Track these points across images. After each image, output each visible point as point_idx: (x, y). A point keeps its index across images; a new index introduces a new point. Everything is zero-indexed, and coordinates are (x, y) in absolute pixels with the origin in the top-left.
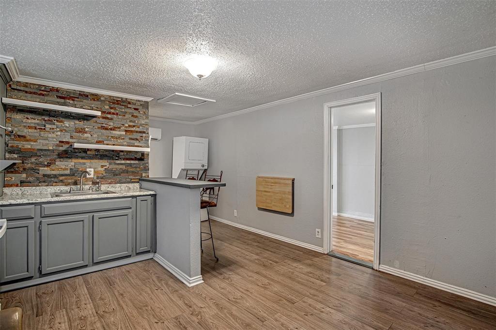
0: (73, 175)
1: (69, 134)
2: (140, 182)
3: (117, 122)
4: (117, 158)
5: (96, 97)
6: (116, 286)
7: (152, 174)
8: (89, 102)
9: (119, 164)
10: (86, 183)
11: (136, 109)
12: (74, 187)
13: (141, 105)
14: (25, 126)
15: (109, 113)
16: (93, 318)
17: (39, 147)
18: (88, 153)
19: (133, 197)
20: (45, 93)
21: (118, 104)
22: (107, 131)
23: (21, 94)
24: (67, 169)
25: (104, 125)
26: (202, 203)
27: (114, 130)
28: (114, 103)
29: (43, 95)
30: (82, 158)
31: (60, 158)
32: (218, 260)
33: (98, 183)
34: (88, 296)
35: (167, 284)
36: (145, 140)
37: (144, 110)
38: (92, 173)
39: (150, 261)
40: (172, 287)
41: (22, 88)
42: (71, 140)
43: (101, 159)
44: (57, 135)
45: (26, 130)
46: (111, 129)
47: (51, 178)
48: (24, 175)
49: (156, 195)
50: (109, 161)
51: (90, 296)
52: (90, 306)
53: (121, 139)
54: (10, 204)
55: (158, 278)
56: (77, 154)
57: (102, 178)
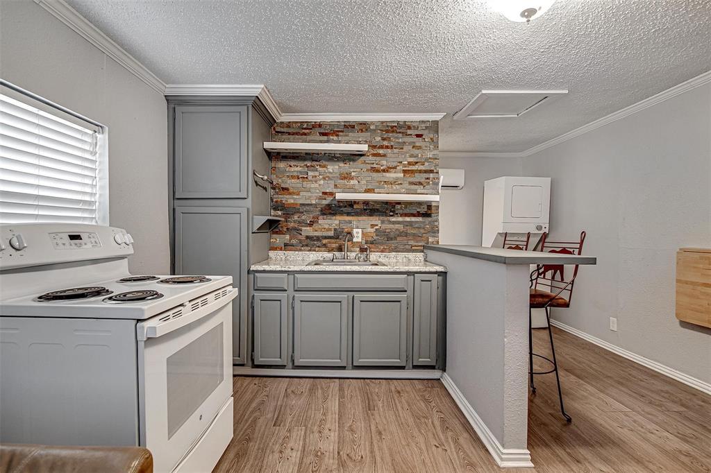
0: (337, 238)
1: (333, 182)
2: (425, 251)
3: (391, 160)
4: (391, 214)
5: (364, 127)
6: (376, 412)
7: (444, 239)
8: (356, 134)
9: (394, 223)
10: (352, 249)
11: (418, 136)
12: (337, 254)
13: (427, 127)
14: (288, 176)
15: (381, 147)
16: (331, 461)
17: (301, 202)
18: (355, 207)
19: (408, 273)
20: (308, 131)
21: (393, 132)
22: (379, 174)
23: (285, 137)
24: (330, 230)
25: (375, 166)
26: (532, 296)
27: (388, 171)
28: (387, 131)
29: (305, 134)
30: (348, 214)
31: (324, 214)
32: (569, 420)
33: (365, 250)
34: (337, 416)
35: (456, 441)
36: (434, 184)
37: (432, 136)
38: (360, 235)
39: (435, 383)
40: (465, 452)
41: (285, 130)
42: (334, 190)
43: (371, 215)
44: (320, 185)
45: (289, 181)
46: (384, 171)
47: (314, 241)
48: (288, 237)
49: (446, 273)
50: (381, 218)
51: (339, 419)
52: (334, 436)
53: (398, 185)
54: (264, 271)
55: (443, 421)
56: (342, 209)
57: (372, 243)
